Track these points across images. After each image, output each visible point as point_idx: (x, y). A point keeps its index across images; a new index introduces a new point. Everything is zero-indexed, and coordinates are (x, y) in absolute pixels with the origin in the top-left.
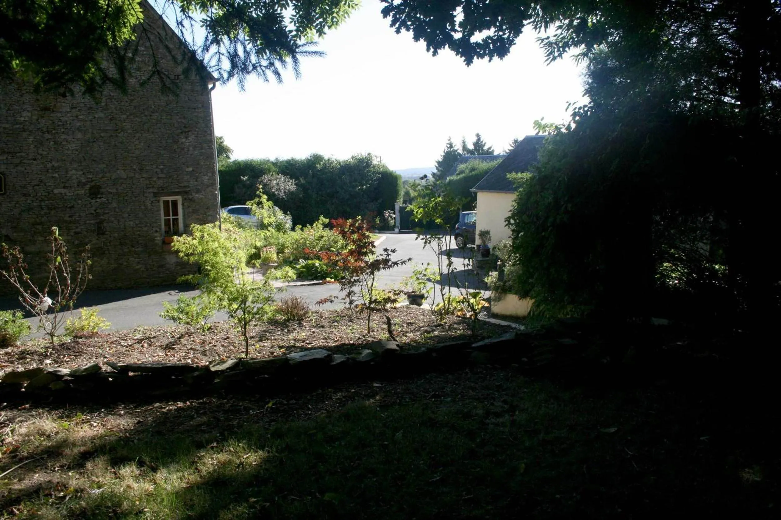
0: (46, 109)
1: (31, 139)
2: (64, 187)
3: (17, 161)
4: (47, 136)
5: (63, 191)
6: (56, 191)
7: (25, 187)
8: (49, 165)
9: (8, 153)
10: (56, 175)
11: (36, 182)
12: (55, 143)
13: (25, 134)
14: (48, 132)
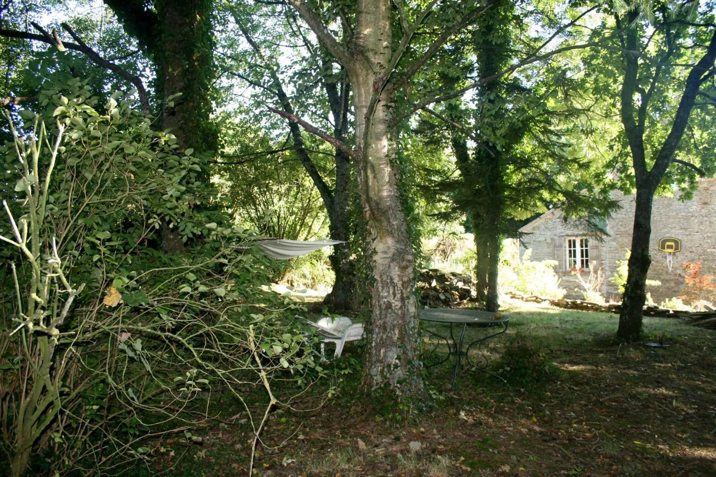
0: (705, 203)
1: (696, 221)
2: (714, 248)
3: (688, 233)
4: (706, 219)
5: (713, 250)
6: (708, 250)
7: (691, 248)
8: (705, 236)
9: (684, 229)
10: (709, 241)
11: (698, 245)
12: (710, 222)
13: (693, 218)
14: (706, 216)
